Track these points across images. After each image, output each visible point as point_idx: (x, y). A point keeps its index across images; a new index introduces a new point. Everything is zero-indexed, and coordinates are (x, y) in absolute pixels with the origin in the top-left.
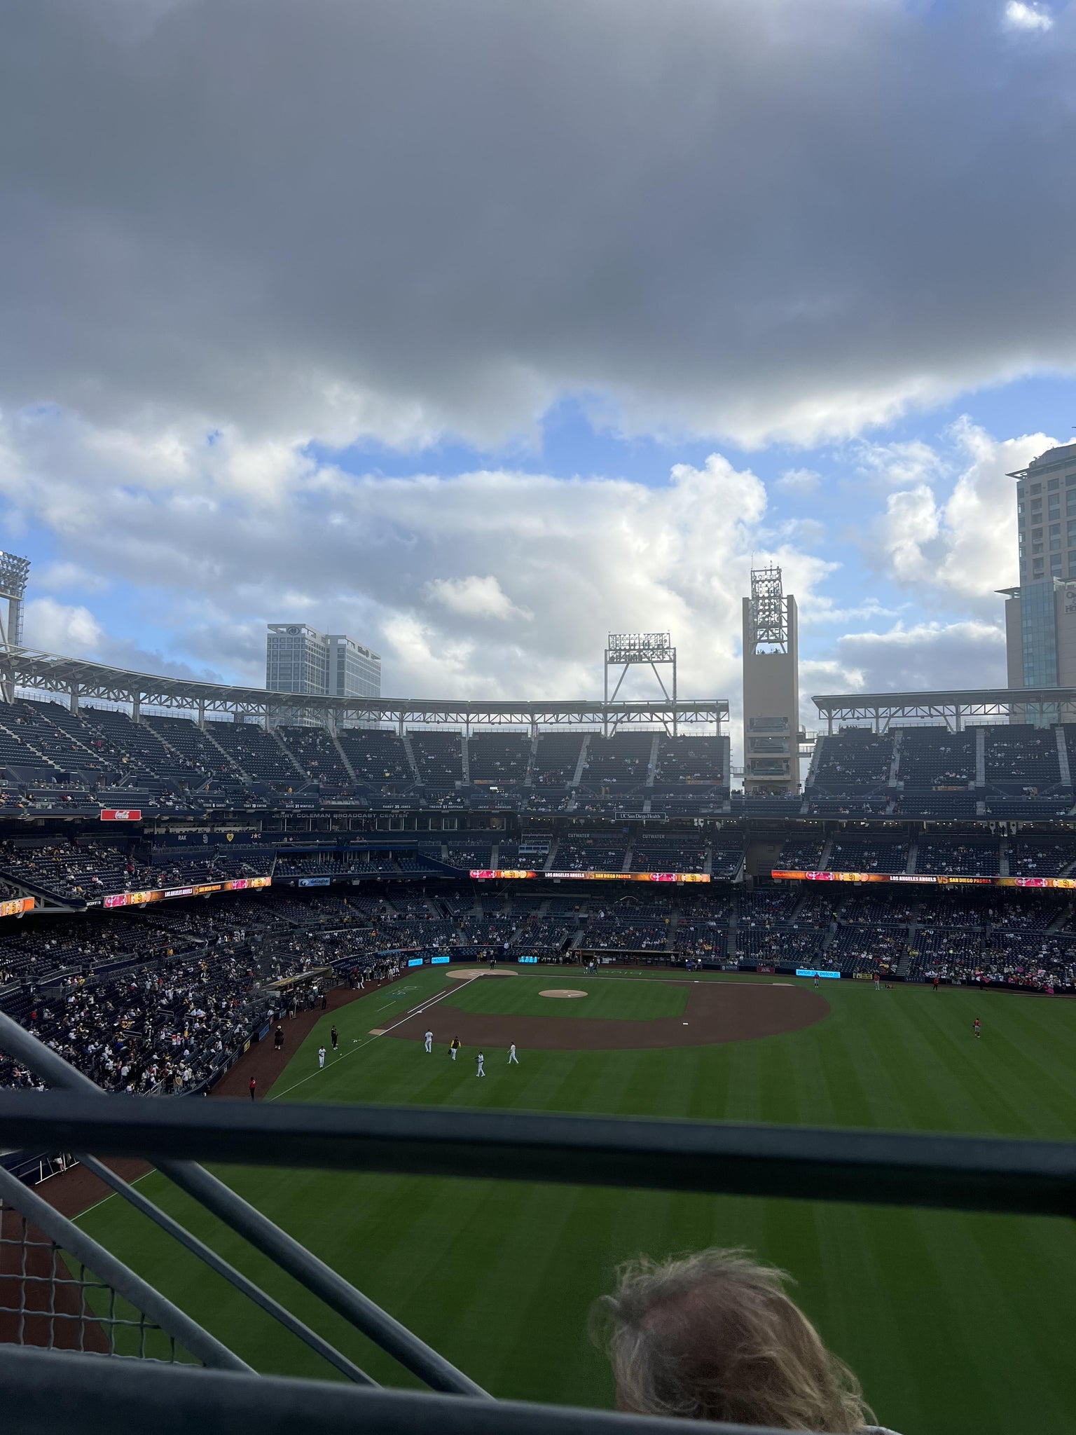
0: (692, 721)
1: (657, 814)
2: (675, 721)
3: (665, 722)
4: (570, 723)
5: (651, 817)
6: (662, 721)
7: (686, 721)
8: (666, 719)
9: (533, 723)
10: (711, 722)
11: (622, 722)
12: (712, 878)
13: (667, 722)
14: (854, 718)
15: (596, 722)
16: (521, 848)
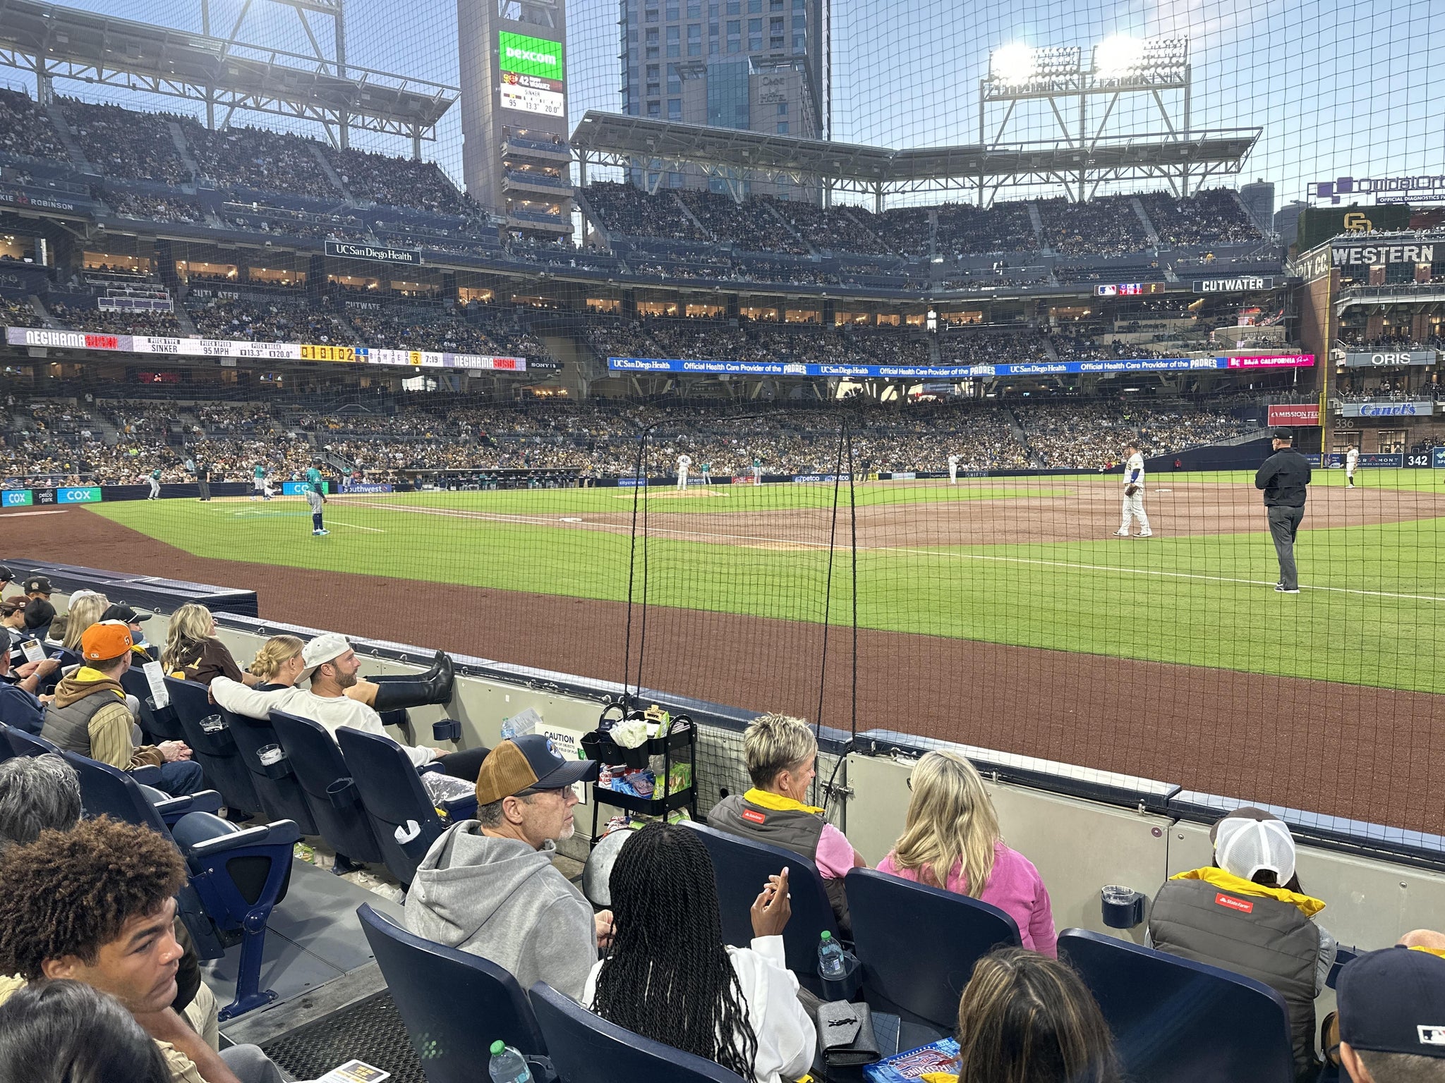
0: (375, 129)
1: (405, 253)
2: (344, 125)
3: (327, 123)
4: (134, 87)
5: (394, 256)
6: (322, 119)
7: (364, 127)
8: (329, 116)
9: (43, 74)
10: (407, 136)
11: (245, 107)
12: (528, 365)
13: (332, 122)
14: (616, 164)
15: (189, 97)
16: (103, 302)
